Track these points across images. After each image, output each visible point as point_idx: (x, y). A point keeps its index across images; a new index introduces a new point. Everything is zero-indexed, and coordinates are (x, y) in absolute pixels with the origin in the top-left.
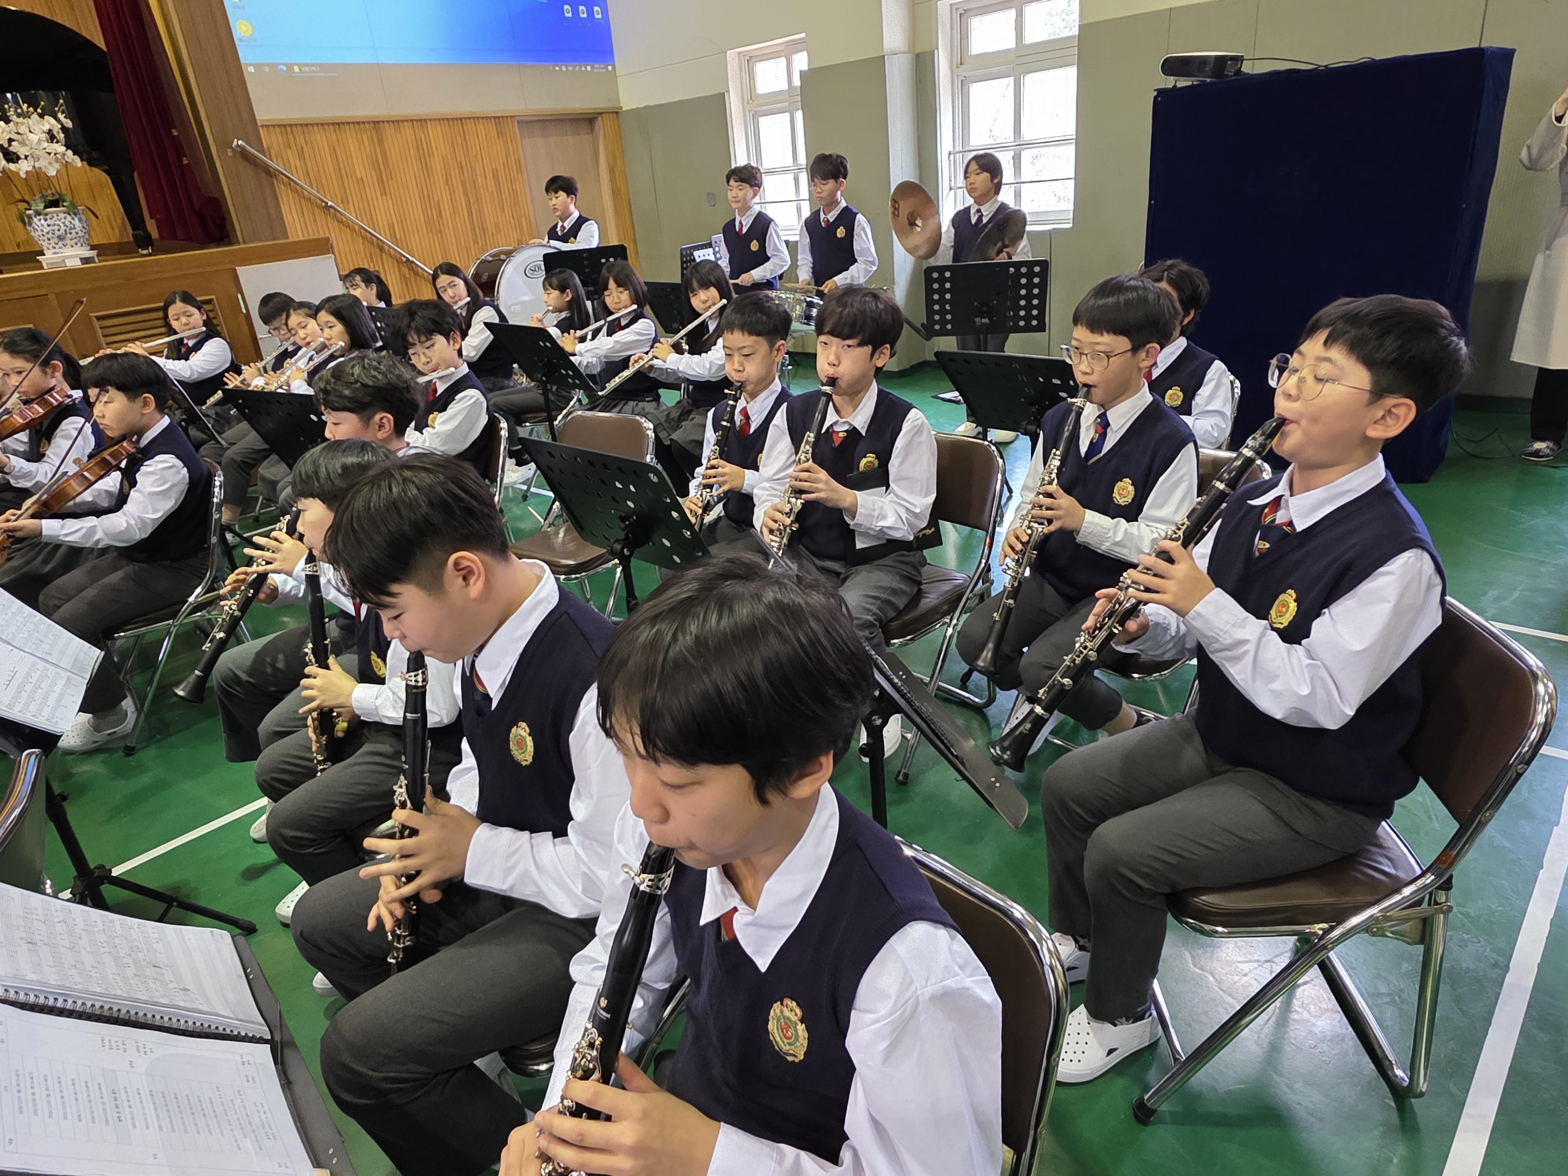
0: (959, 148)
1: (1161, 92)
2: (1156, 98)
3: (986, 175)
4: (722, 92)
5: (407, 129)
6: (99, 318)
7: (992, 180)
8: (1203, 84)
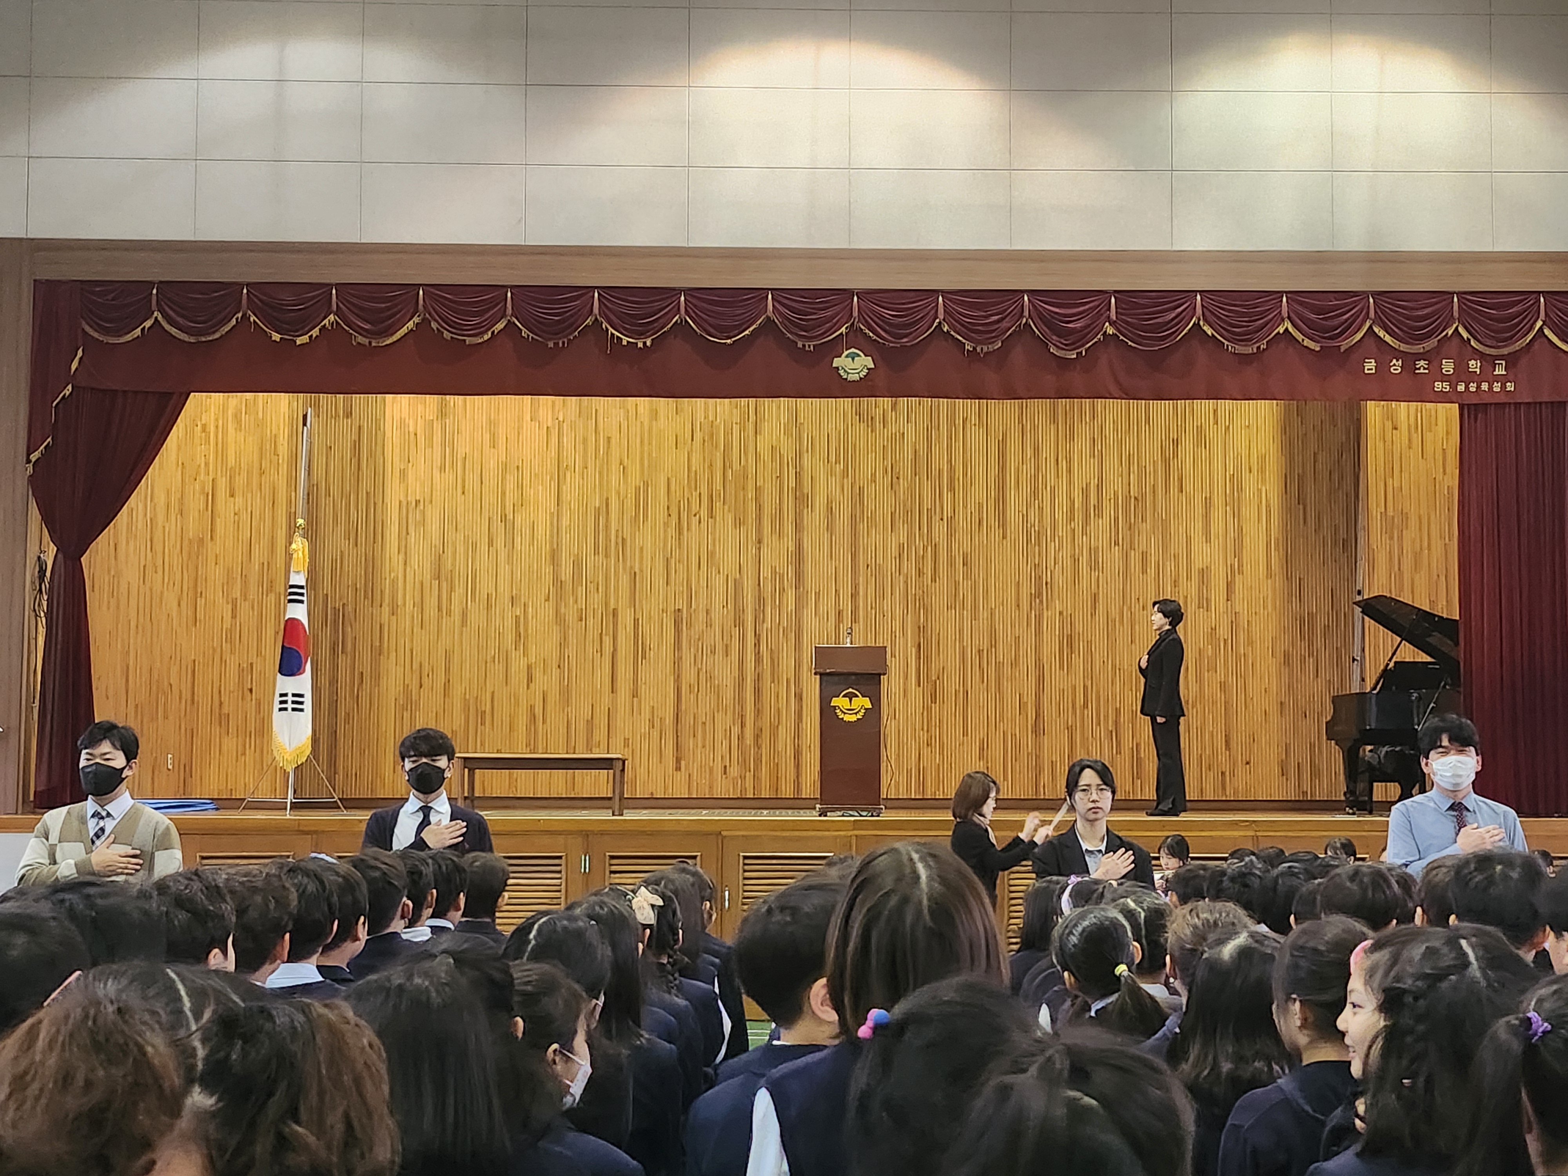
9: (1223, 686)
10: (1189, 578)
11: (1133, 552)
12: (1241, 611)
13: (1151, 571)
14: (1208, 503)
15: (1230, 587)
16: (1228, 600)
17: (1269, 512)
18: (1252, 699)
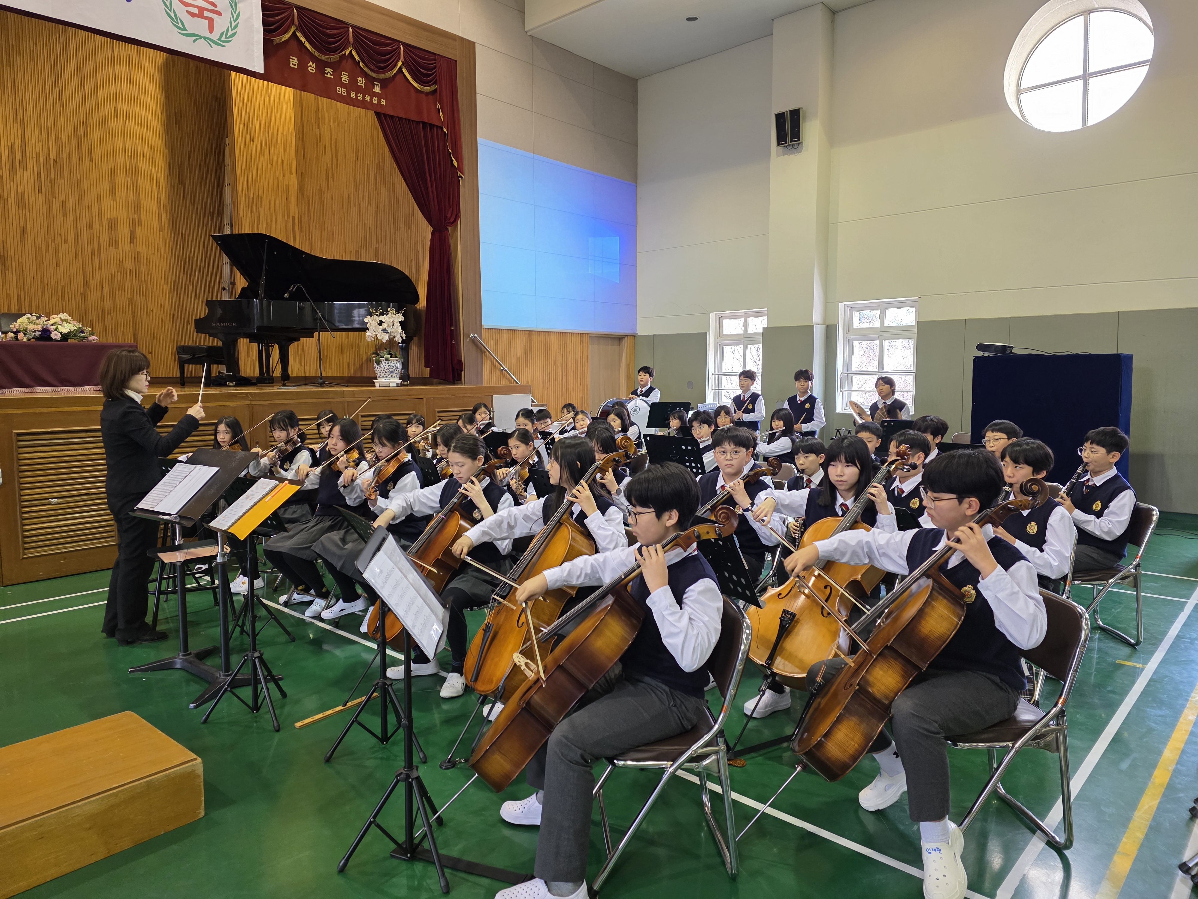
0: (845, 371)
1: (976, 358)
2: (974, 359)
3: (888, 386)
4: (705, 332)
5: (542, 336)
6: (439, 412)
7: (891, 388)
8: (997, 356)
9: (131, 301)
10: (101, 223)
11: (54, 200)
12: (141, 251)
13: (70, 216)
14: (113, 173)
15: (133, 234)
16: (131, 243)
17: (158, 187)
18: (152, 310)
